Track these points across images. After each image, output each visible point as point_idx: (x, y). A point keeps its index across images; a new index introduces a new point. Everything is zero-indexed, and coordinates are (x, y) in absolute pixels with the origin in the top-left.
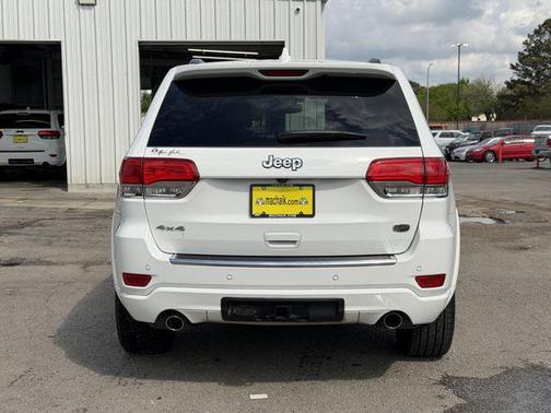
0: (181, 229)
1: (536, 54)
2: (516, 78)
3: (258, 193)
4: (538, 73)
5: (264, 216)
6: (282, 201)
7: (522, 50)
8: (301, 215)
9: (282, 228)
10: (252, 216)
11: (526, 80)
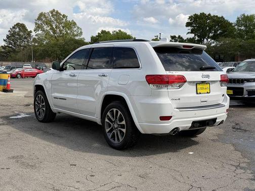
0: (179, 99)
1: (14, 36)
2: (6, 45)
3: (199, 86)
4: (15, 43)
5: (200, 93)
6: (203, 88)
7: (8, 34)
8: (208, 93)
9: (204, 97)
10: (197, 93)
11: (10, 46)
